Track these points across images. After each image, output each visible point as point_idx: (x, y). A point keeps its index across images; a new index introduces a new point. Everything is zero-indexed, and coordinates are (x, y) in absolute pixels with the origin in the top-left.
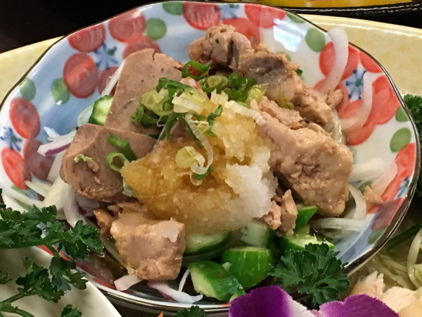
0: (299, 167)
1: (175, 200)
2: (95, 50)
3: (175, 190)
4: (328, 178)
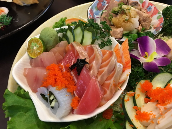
0: (143, 20)
1: (122, 24)
2: (102, 2)
3: (122, 22)
4: (147, 22)
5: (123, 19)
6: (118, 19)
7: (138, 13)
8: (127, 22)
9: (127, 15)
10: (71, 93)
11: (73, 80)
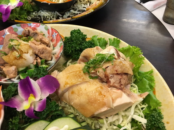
0: (39, 52)
1: (13, 62)
2: (3, 35)
4: (46, 54)
5: (13, 56)
6: (9, 57)
7: (30, 47)
8: (20, 58)
9: (18, 52)
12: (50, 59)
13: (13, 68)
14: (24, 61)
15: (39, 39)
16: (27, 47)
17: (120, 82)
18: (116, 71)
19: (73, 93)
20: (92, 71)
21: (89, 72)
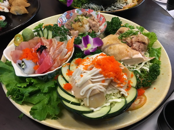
0: (92, 26)
1: (78, 28)
2: (70, 14)
4: (96, 28)
5: (78, 25)
6: (76, 25)
7: (88, 22)
8: (81, 27)
9: (81, 23)
10: (35, 63)
11: (37, 57)
12: (97, 31)
13: (77, 31)
14: (84, 29)
15: (92, 19)
16: (87, 21)
17: (139, 47)
18: (138, 39)
19: (110, 48)
20: (124, 39)
21: (122, 39)
